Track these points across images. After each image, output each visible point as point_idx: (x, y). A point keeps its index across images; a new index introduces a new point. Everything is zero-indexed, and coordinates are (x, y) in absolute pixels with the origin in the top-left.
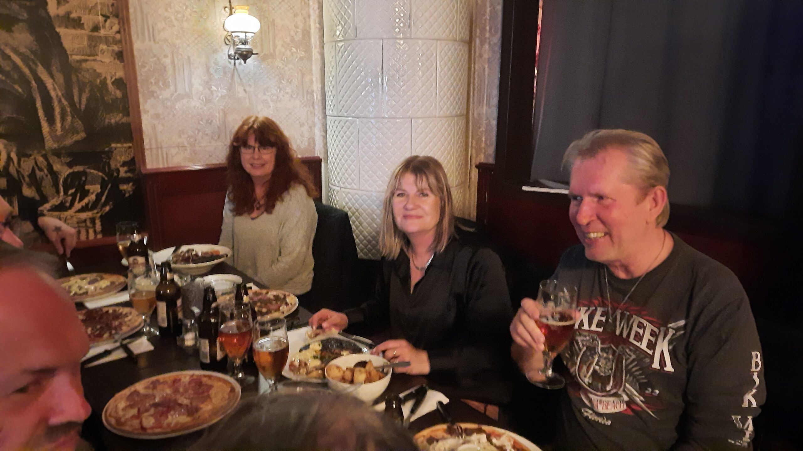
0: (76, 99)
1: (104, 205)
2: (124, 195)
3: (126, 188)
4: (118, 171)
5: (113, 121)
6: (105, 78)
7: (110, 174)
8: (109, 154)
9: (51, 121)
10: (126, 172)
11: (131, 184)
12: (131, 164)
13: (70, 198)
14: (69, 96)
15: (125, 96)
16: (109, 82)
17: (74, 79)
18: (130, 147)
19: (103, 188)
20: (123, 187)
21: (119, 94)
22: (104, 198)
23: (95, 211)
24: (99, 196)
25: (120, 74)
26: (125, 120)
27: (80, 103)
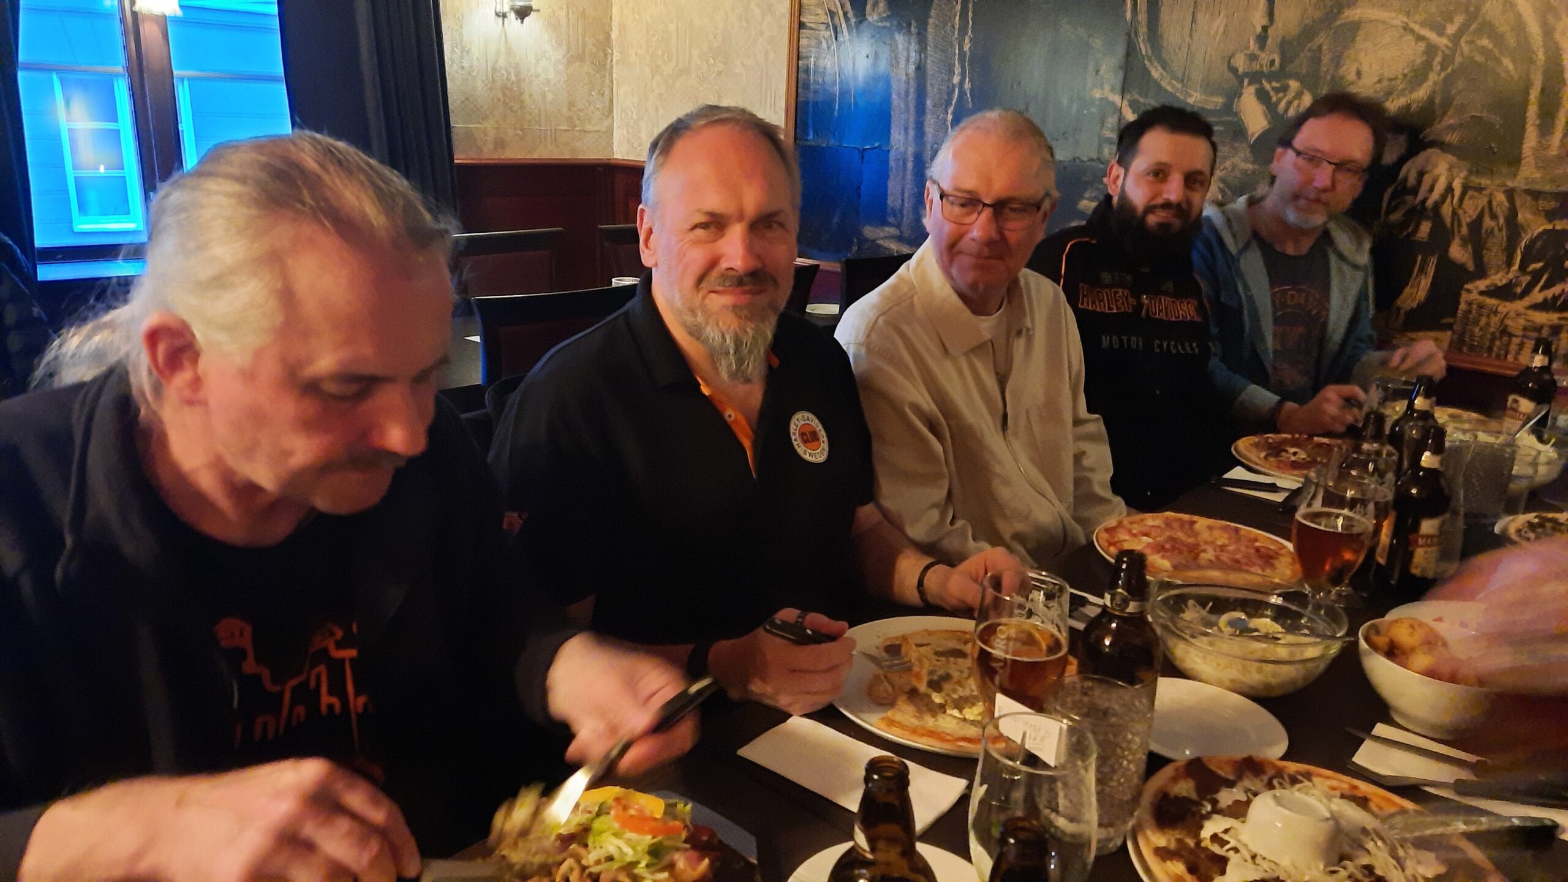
9: (1546, 128)
13: (1528, 278)
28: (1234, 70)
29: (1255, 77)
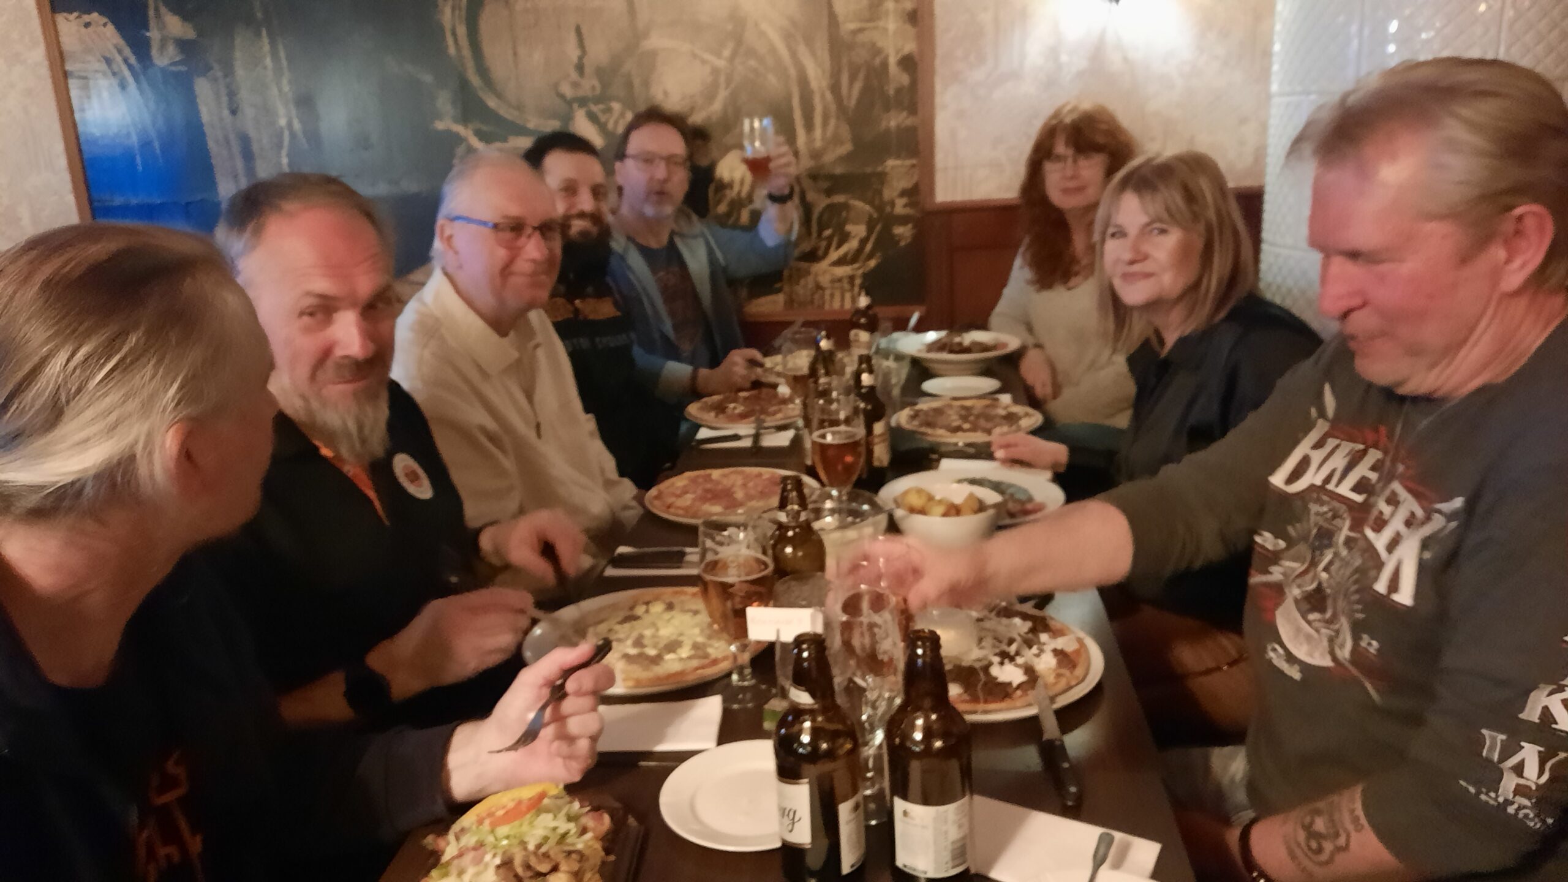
0: (844, 90)
1: (870, 257)
2: (898, 242)
3: (904, 232)
4: (892, 204)
5: (893, 124)
6: (887, 58)
7: (880, 208)
8: (882, 177)
9: (809, 126)
10: (905, 206)
11: (910, 226)
12: (912, 193)
13: (824, 244)
14: (835, 88)
15: (914, 83)
16: (892, 61)
17: (845, 60)
18: (913, 166)
19: (870, 230)
20: (900, 231)
21: (905, 79)
22: (869, 247)
23: (856, 266)
24: (863, 242)
25: (910, 47)
26: (909, 122)
27: (849, 96)
28: (562, 96)
29: (583, 102)
